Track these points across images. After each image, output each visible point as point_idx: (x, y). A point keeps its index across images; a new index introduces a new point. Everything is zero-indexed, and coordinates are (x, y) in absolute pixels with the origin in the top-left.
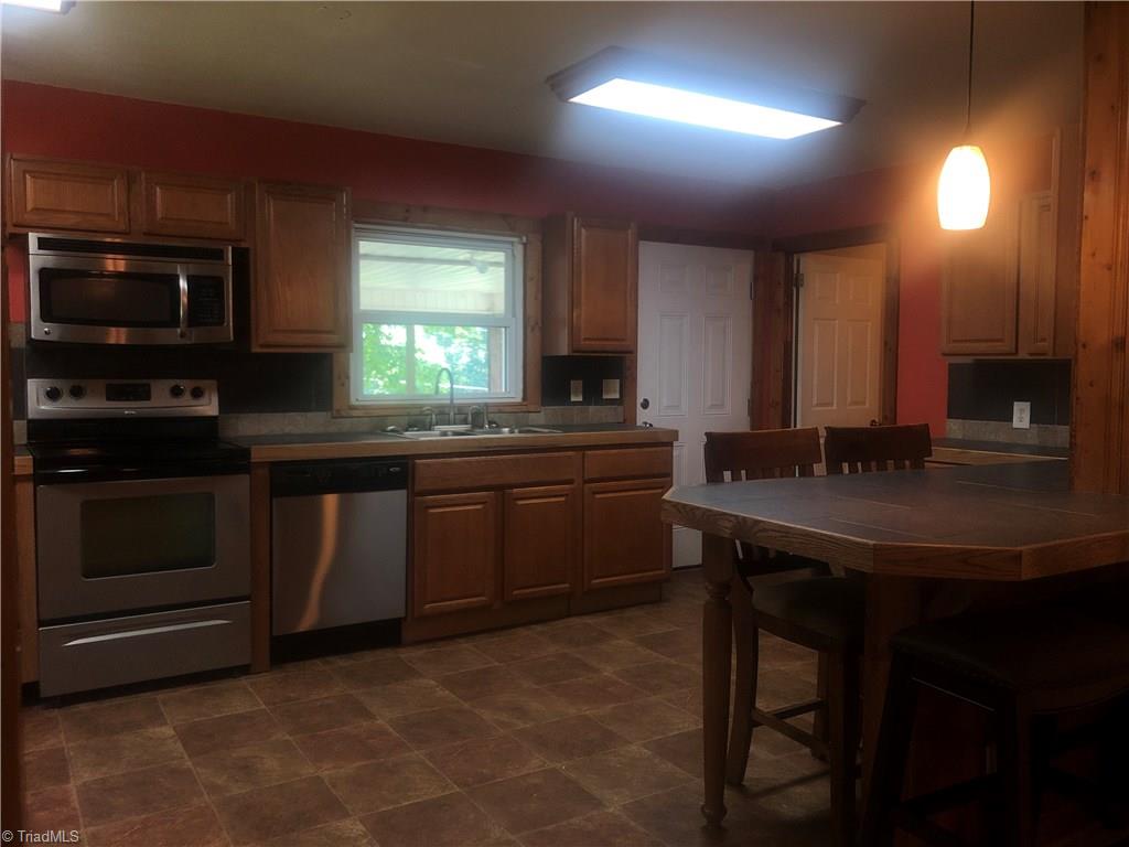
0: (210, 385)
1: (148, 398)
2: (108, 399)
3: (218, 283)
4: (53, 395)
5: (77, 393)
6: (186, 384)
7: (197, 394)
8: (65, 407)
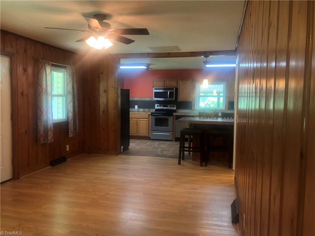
0: (175, 106)
1: (167, 107)
2: (163, 107)
3: (173, 93)
4: (158, 106)
5: (160, 106)
6: (172, 105)
7: (173, 107)
8: (159, 108)
